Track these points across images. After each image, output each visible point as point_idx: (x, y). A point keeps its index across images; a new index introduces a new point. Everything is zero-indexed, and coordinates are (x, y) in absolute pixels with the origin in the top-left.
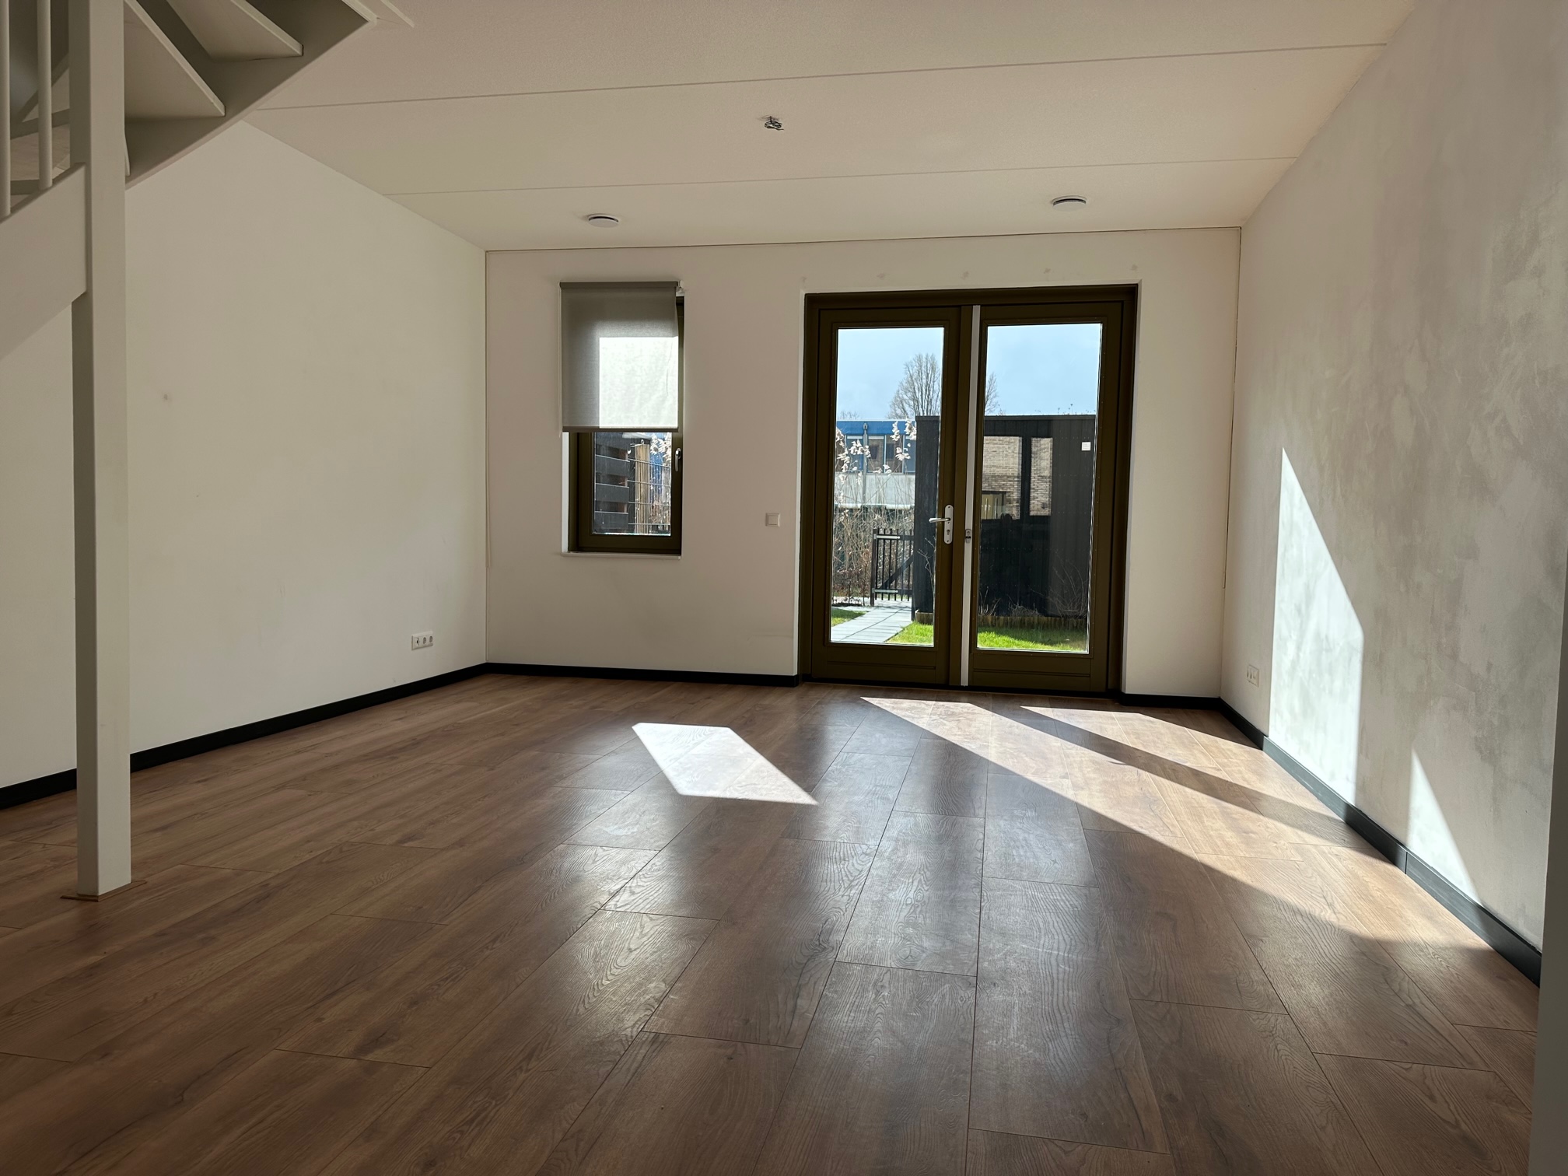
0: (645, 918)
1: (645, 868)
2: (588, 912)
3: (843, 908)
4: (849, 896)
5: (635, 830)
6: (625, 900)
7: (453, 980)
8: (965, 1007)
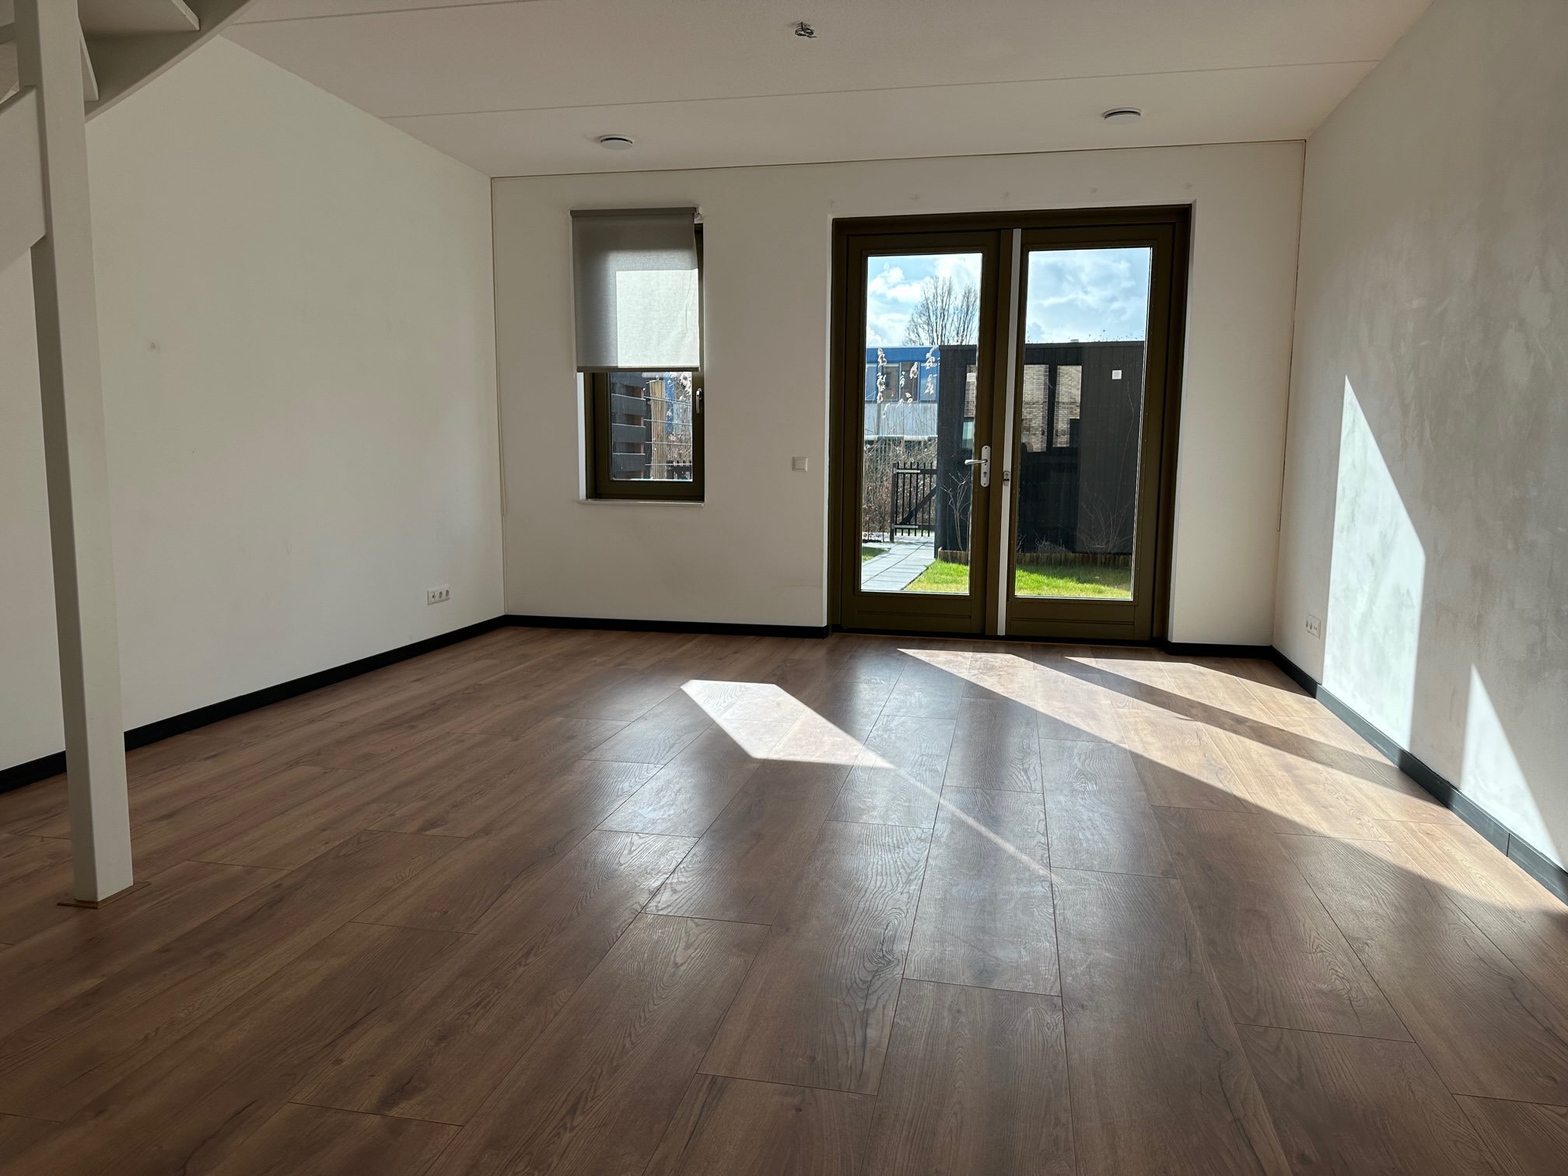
0: (689, 921)
1: (686, 859)
2: (627, 915)
3: (904, 908)
4: (908, 892)
5: (672, 812)
6: (668, 901)
7: (485, 1006)
8: (1054, 1035)
